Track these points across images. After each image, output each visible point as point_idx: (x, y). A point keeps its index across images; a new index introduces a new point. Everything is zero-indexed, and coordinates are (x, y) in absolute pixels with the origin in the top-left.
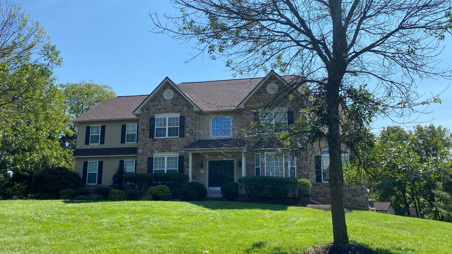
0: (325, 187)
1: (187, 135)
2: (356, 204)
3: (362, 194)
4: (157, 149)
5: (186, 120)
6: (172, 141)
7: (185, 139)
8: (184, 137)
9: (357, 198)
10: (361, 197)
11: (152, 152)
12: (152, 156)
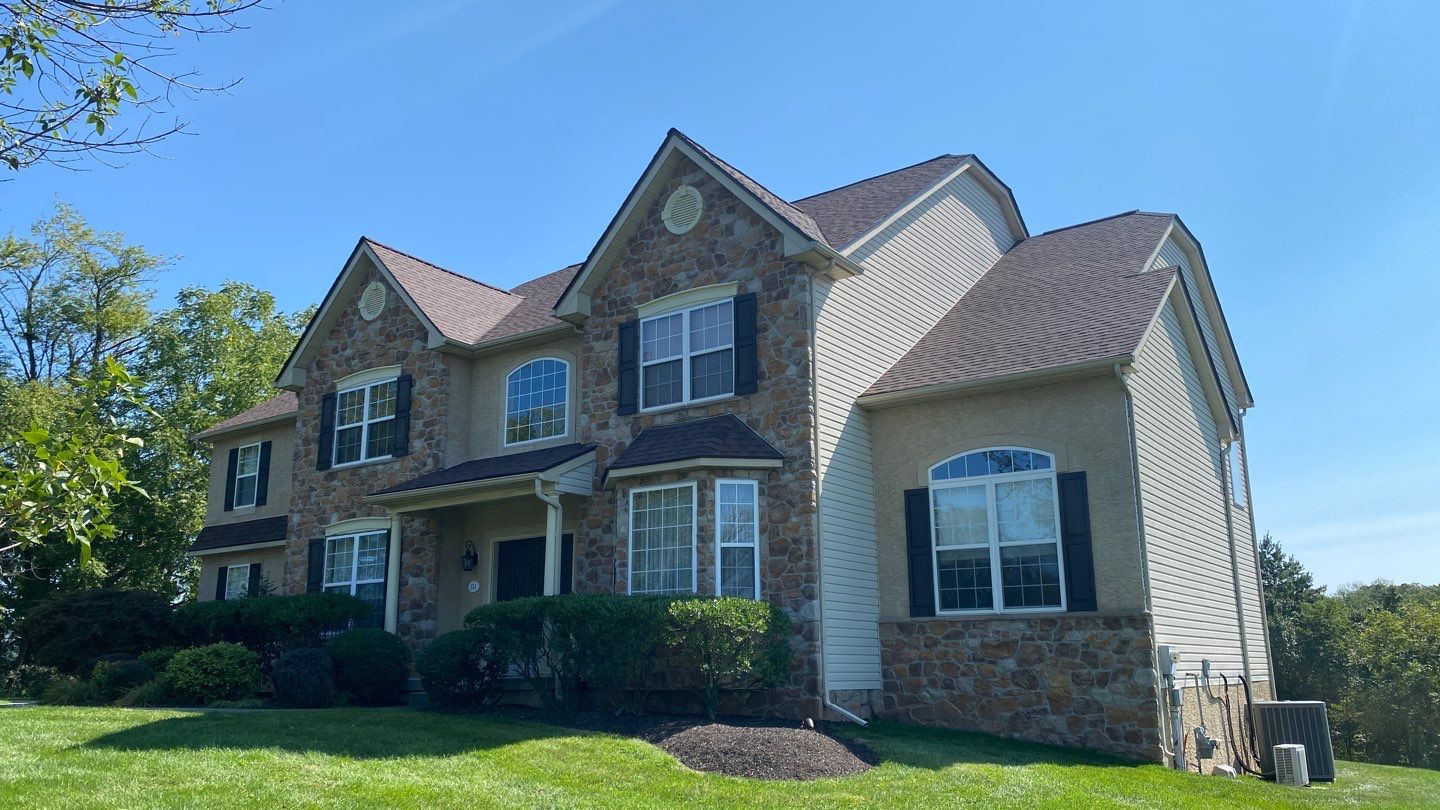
0: (947, 637)
1: (417, 445)
2: (1094, 724)
3: (1124, 671)
4: (337, 509)
5: (418, 386)
6: (375, 474)
7: (409, 462)
8: (407, 454)
9: (1097, 692)
10: (1120, 686)
11: (324, 520)
12: (322, 537)
